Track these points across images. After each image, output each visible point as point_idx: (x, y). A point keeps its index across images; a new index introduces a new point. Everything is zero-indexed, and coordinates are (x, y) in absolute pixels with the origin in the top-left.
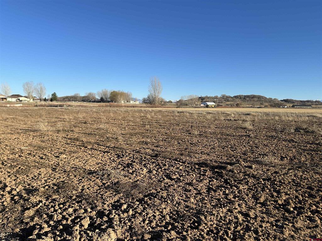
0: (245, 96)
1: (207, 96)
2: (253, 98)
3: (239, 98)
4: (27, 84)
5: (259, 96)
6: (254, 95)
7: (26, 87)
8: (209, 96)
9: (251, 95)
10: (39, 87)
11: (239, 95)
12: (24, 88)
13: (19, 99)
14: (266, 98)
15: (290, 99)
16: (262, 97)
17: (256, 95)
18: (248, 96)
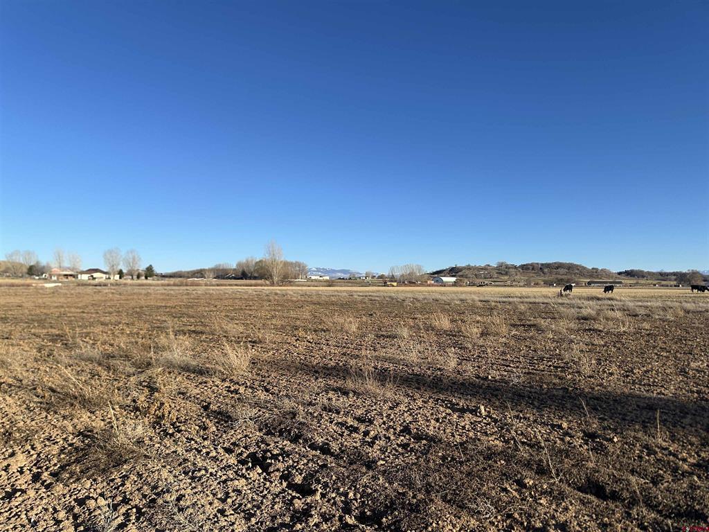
0: (542, 265)
1: (469, 265)
2: (557, 268)
3: (531, 268)
4: (110, 252)
5: (571, 264)
6: (561, 263)
7: (108, 256)
8: (472, 265)
9: (555, 263)
10: (131, 256)
11: (530, 263)
12: (105, 259)
13: (92, 276)
14: (585, 268)
15: (636, 271)
16: (578, 266)
17: (564, 262)
18: (548, 266)
